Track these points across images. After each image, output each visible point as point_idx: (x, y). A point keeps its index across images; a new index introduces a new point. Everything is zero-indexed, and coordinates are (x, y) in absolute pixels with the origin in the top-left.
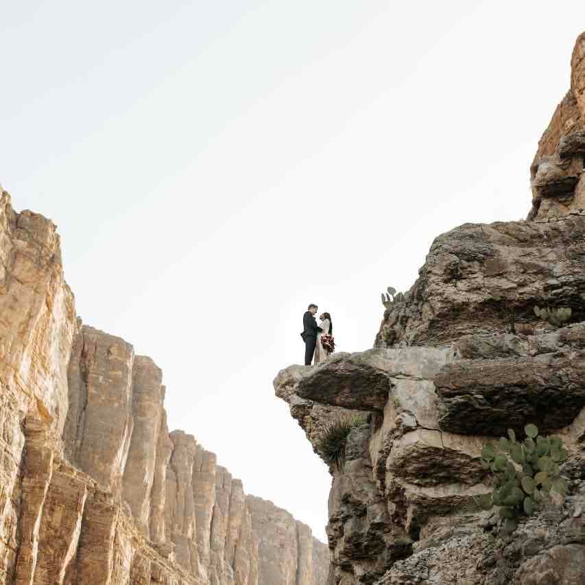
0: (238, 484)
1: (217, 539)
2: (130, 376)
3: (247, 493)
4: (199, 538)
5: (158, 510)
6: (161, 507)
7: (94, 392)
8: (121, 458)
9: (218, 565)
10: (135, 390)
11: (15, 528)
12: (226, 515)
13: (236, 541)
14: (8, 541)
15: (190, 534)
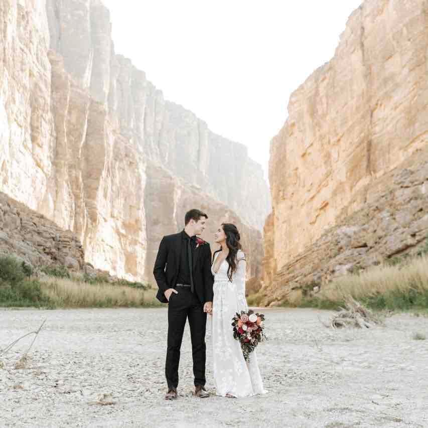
0: (159, 92)
1: (148, 129)
2: (88, 15)
3: (165, 99)
4: (138, 128)
5: (113, 110)
6: (115, 108)
7: (65, 26)
8: (88, 74)
9: (150, 145)
10: (93, 25)
11: (53, 124)
12: (154, 113)
13: (160, 131)
14: (51, 132)
15: (132, 126)
